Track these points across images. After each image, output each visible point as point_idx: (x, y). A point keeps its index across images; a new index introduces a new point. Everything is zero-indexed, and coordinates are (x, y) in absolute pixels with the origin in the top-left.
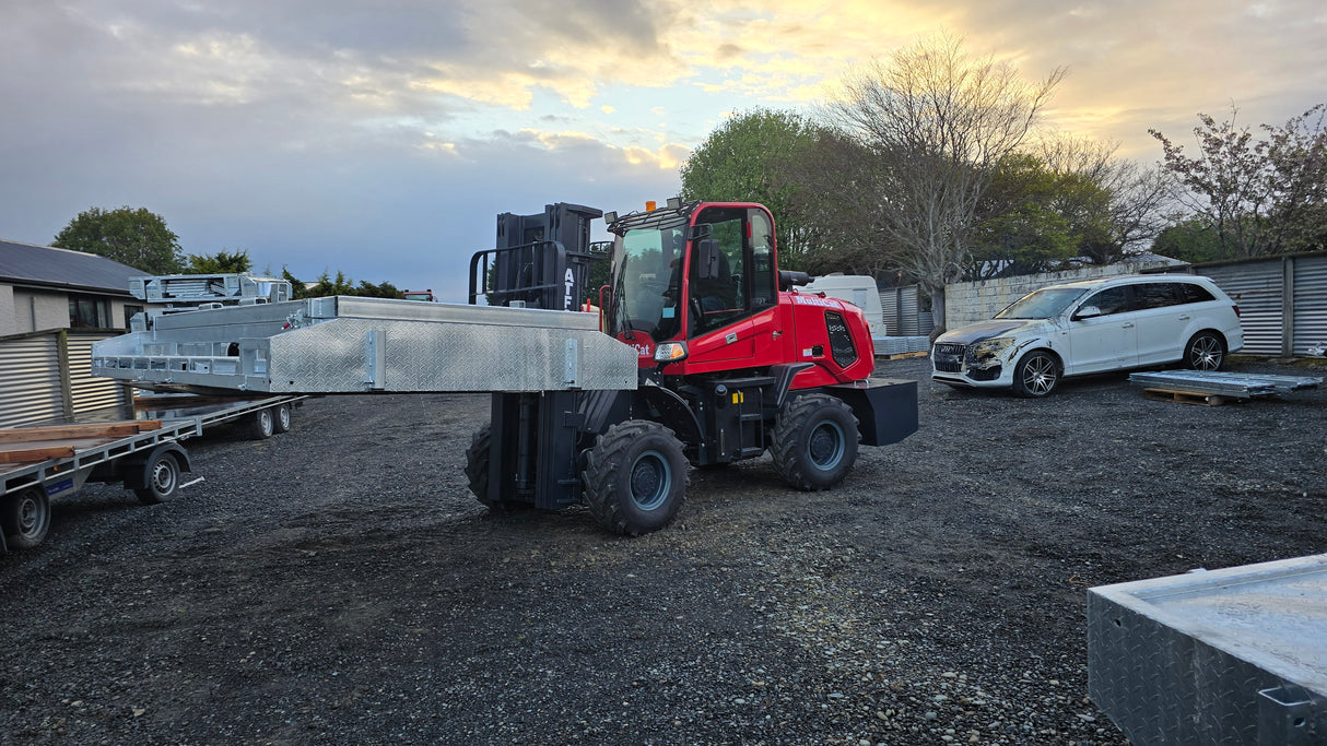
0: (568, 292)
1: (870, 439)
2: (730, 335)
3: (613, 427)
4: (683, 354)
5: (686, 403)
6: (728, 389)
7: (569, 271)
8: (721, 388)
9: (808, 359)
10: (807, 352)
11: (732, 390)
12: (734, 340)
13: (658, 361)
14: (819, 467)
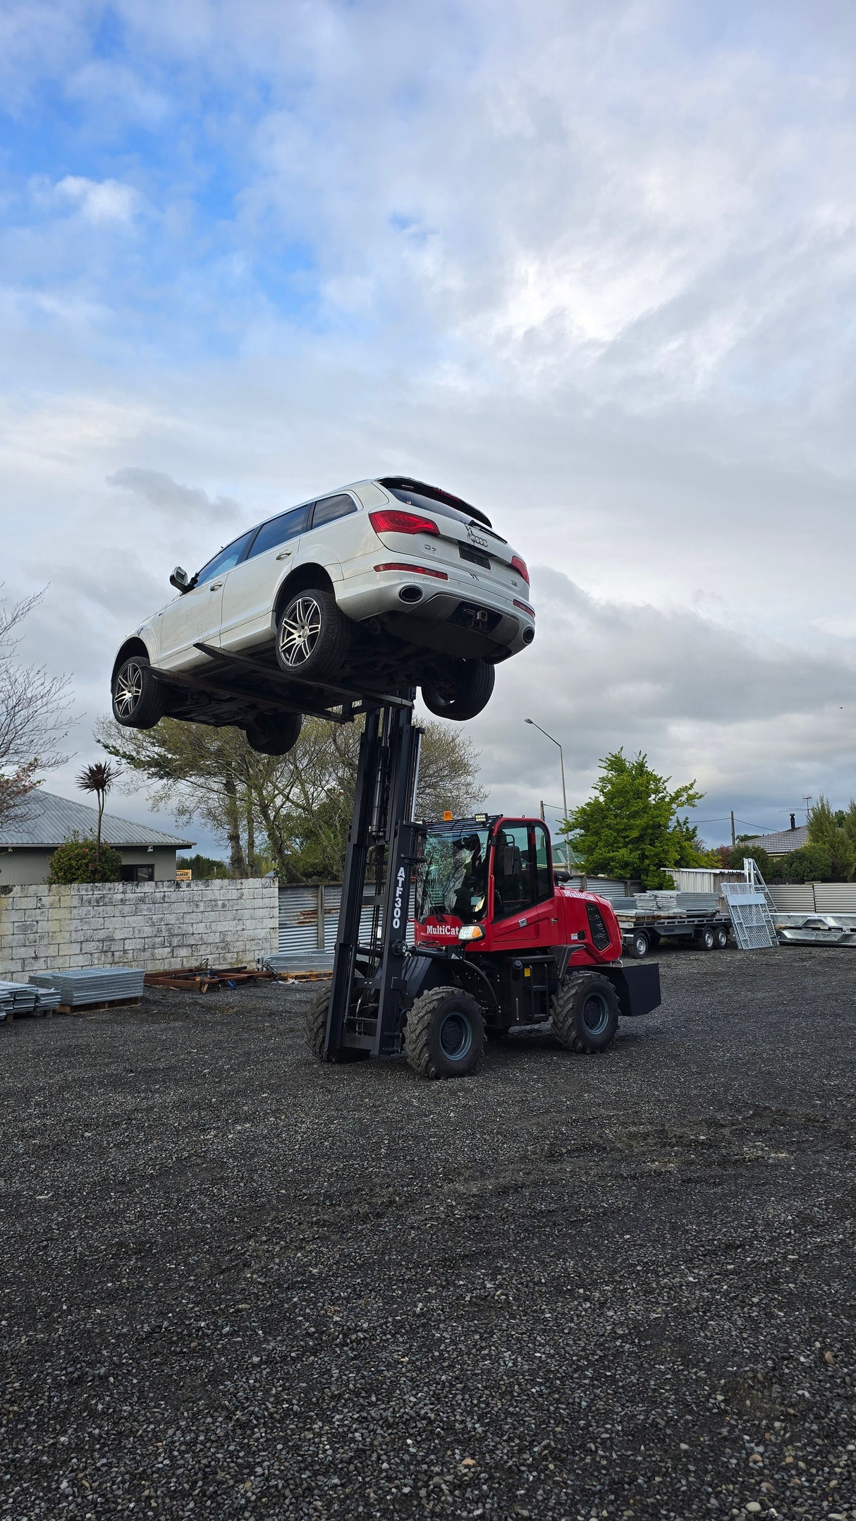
0: (400, 885)
1: (627, 1012)
2: (522, 920)
3: (426, 992)
4: (481, 935)
5: (483, 974)
6: (523, 964)
7: (402, 869)
8: (518, 963)
9: (575, 942)
10: (574, 937)
11: (526, 965)
12: (525, 924)
13: (461, 940)
14: (591, 1031)
